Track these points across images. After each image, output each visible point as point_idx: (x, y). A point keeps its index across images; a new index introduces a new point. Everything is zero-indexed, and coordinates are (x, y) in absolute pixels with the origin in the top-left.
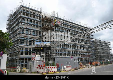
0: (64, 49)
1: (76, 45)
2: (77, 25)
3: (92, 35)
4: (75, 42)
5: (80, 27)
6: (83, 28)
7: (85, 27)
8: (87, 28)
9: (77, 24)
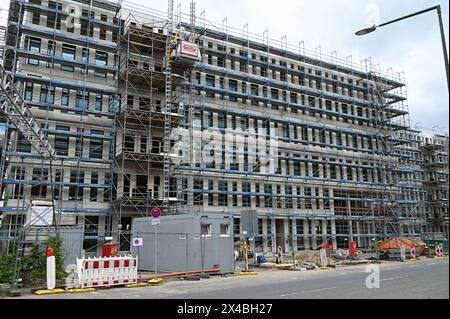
0: (241, 176)
1: (310, 158)
2: (316, 63)
3: (404, 113)
4: (304, 144)
5: (335, 72)
6: (355, 78)
7: (363, 76)
8: (369, 76)
9: (319, 59)
